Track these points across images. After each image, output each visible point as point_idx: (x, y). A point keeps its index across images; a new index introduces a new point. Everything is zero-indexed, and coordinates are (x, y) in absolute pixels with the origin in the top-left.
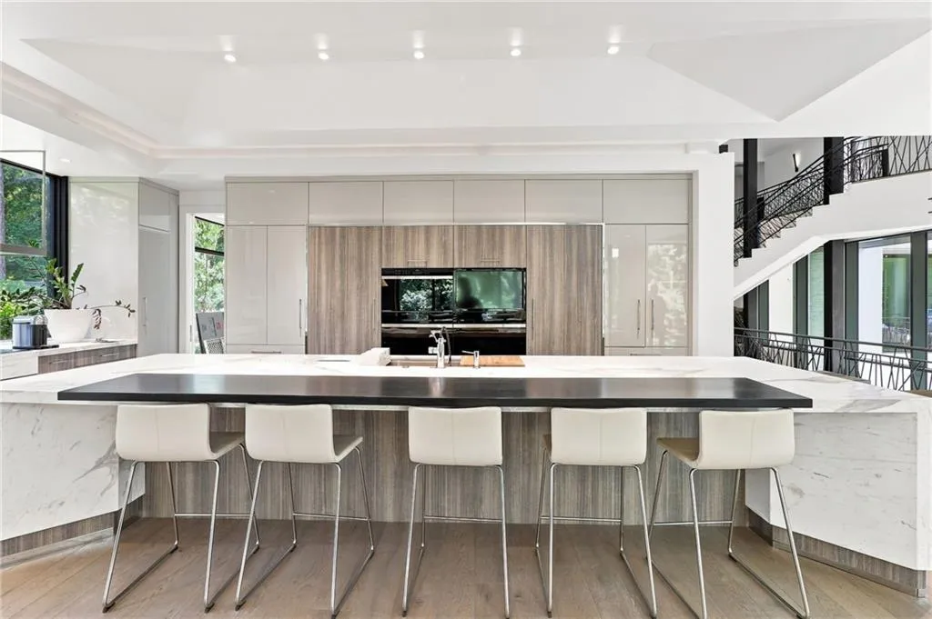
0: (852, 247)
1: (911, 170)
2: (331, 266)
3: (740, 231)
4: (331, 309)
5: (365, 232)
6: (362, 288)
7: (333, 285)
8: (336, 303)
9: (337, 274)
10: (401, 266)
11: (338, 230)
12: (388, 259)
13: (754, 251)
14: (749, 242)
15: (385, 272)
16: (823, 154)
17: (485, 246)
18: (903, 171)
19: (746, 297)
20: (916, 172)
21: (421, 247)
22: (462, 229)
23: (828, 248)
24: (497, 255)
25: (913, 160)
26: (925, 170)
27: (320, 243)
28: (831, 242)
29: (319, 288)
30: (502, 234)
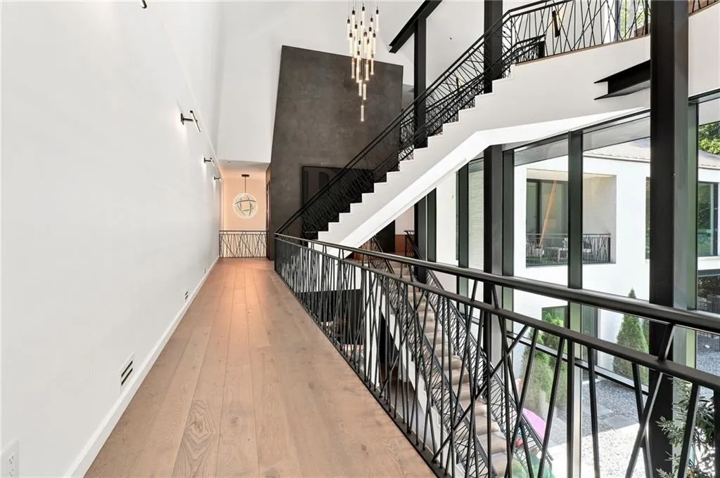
1: (576, 48)
16: (483, 33)
18: (568, 49)
20: (582, 49)
23: (489, 152)
25: (578, 35)
26: (590, 47)
28: (490, 147)
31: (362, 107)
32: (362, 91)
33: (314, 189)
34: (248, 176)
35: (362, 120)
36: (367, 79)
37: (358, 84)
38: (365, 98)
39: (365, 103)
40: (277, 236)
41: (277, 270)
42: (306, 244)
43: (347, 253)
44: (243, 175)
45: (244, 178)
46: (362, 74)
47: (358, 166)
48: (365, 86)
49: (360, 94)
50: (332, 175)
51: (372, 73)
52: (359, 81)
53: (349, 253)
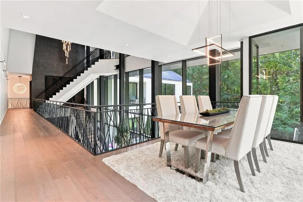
31: (67, 59)
32: (67, 54)
33: (50, 83)
34: (21, 77)
35: (67, 63)
36: (69, 51)
37: (65, 52)
38: (68, 56)
39: (68, 58)
40: (34, 100)
41: (35, 110)
42: (45, 101)
43: (62, 104)
44: (19, 76)
45: (19, 77)
46: (67, 49)
47: (66, 76)
48: (68, 52)
49: (66, 55)
50: (57, 79)
51: (70, 49)
52: (66, 51)
53: (63, 104)
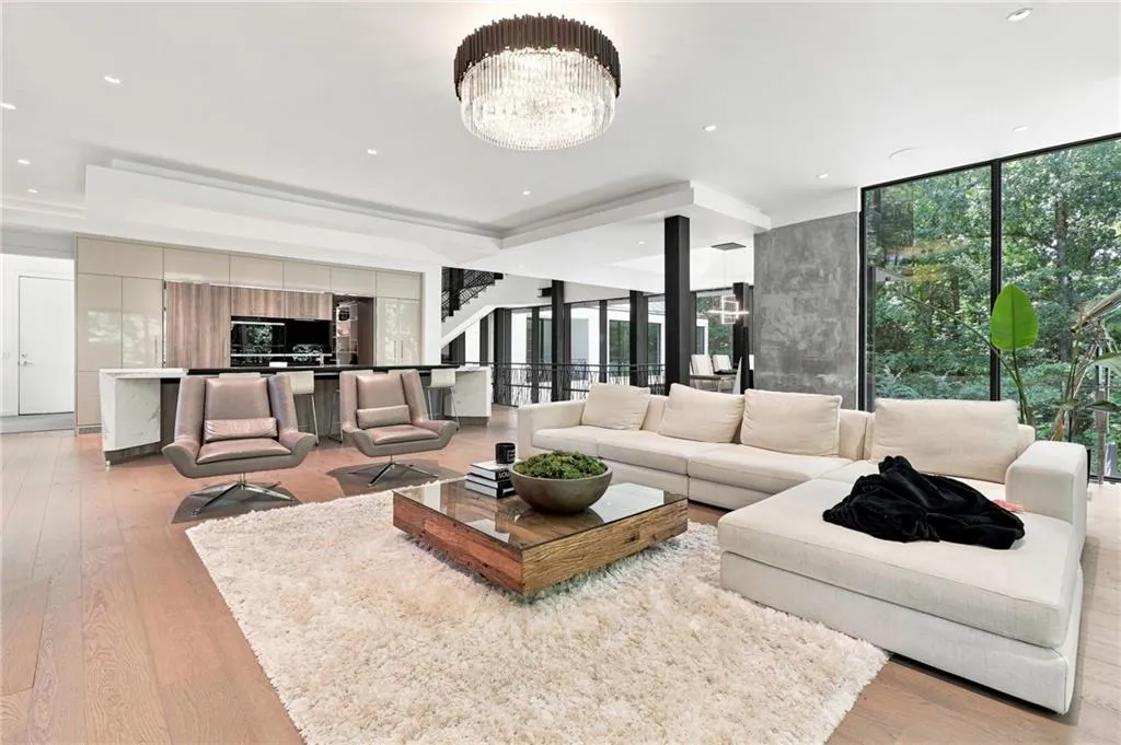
0: (509, 311)
2: (187, 314)
3: (447, 297)
4: (187, 343)
5: (216, 291)
6: (214, 329)
7: (190, 325)
8: (192, 339)
9: (193, 318)
10: (246, 314)
11: (194, 288)
12: (236, 308)
13: (455, 312)
14: (452, 306)
15: (233, 318)
17: (306, 305)
19: (451, 344)
21: (262, 304)
22: (291, 294)
23: (496, 311)
24: (314, 311)
27: (177, 296)
28: (497, 309)
29: (177, 328)
30: (317, 298)
